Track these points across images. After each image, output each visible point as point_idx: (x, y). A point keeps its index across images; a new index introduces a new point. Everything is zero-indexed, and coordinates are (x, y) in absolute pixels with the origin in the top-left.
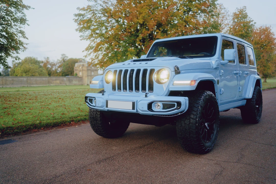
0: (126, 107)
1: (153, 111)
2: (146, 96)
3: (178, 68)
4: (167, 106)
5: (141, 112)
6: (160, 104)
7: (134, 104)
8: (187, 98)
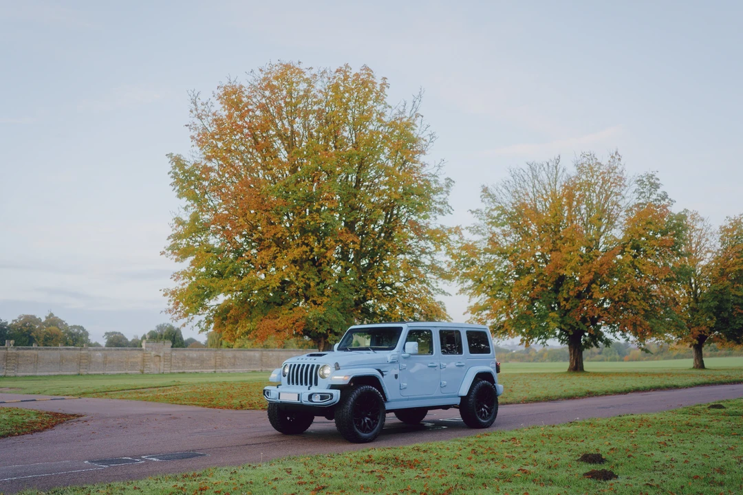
0: (292, 398)
1: (312, 402)
2: (309, 389)
3: (338, 366)
4: (323, 398)
5: (304, 403)
6: (318, 395)
7: (299, 395)
8: (339, 391)
